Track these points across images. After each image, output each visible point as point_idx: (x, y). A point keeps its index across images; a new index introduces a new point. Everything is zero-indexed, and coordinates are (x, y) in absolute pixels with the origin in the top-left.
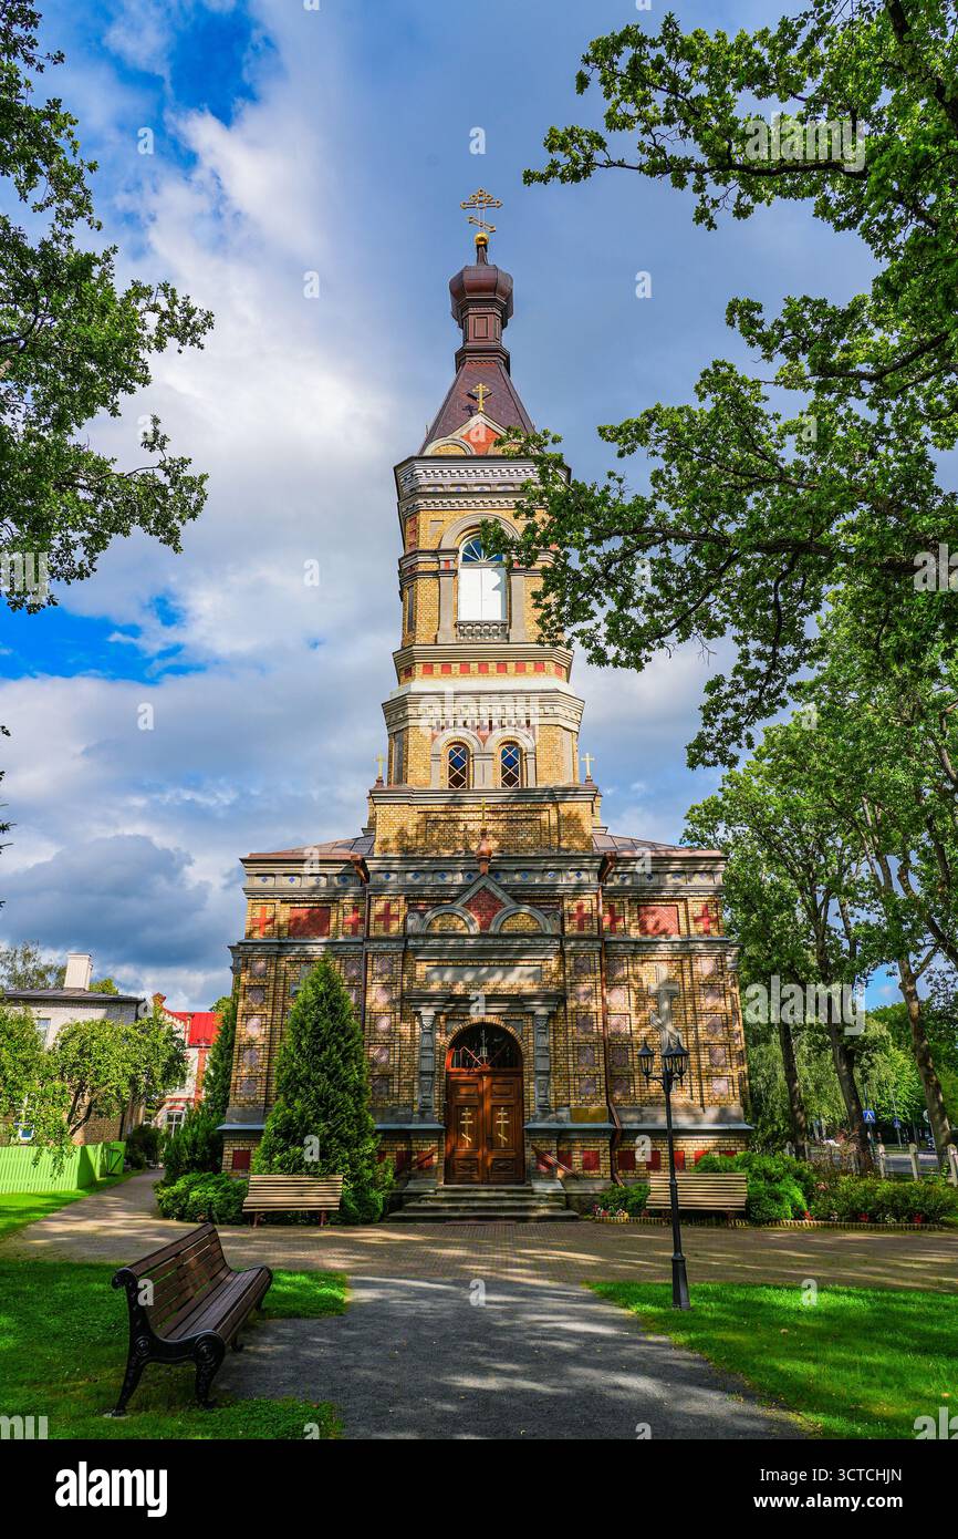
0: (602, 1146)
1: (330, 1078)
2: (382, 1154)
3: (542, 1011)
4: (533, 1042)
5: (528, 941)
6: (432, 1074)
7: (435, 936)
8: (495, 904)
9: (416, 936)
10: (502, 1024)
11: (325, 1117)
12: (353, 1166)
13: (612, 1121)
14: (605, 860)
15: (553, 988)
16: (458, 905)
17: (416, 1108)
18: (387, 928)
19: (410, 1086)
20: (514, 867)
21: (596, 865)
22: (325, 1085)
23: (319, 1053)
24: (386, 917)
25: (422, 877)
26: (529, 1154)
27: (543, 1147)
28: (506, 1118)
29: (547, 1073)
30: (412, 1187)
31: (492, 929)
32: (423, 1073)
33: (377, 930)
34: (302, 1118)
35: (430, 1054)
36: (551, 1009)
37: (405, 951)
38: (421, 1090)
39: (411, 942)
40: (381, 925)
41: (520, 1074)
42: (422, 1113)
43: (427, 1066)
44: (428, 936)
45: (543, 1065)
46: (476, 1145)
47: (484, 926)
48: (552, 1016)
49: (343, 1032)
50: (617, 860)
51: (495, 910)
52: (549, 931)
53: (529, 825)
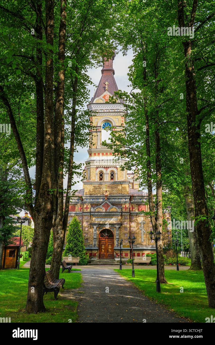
0: (129, 252)
1: (77, 240)
2: (87, 253)
3: (117, 227)
4: (116, 233)
5: (115, 213)
6: (96, 239)
7: (96, 212)
8: (108, 206)
9: (93, 212)
10: (110, 229)
11: (76, 247)
12: (81, 255)
13: (131, 247)
14: (131, 197)
15: (120, 222)
16: (101, 206)
17: (93, 245)
18: (87, 210)
19: (92, 241)
20: (112, 198)
21: (129, 198)
22: (76, 241)
23: (74, 235)
24: (87, 208)
25: (94, 200)
26: (115, 253)
27: (117, 252)
28: (111, 247)
29: (118, 239)
30: (92, 259)
31: (108, 211)
32: (94, 239)
33: (85, 210)
34: (72, 247)
35: (95, 235)
36: (119, 226)
37: (91, 215)
38: (94, 242)
39: (92, 213)
40: (86, 210)
41: (113, 239)
42: (94, 246)
43: (95, 237)
44: (95, 212)
45: (117, 237)
46: (105, 252)
47: (106, 210)
48: (119, 228)
49: (79, 231)
50: (134, 196)
51: (108, 207)
52: (119, 211)
53: (116, 189)
